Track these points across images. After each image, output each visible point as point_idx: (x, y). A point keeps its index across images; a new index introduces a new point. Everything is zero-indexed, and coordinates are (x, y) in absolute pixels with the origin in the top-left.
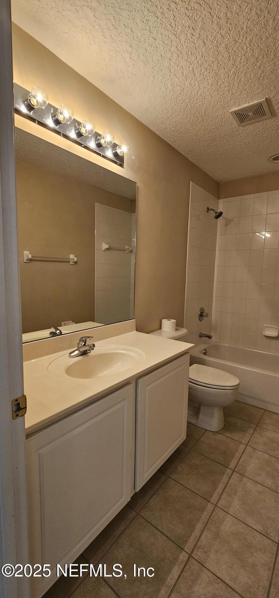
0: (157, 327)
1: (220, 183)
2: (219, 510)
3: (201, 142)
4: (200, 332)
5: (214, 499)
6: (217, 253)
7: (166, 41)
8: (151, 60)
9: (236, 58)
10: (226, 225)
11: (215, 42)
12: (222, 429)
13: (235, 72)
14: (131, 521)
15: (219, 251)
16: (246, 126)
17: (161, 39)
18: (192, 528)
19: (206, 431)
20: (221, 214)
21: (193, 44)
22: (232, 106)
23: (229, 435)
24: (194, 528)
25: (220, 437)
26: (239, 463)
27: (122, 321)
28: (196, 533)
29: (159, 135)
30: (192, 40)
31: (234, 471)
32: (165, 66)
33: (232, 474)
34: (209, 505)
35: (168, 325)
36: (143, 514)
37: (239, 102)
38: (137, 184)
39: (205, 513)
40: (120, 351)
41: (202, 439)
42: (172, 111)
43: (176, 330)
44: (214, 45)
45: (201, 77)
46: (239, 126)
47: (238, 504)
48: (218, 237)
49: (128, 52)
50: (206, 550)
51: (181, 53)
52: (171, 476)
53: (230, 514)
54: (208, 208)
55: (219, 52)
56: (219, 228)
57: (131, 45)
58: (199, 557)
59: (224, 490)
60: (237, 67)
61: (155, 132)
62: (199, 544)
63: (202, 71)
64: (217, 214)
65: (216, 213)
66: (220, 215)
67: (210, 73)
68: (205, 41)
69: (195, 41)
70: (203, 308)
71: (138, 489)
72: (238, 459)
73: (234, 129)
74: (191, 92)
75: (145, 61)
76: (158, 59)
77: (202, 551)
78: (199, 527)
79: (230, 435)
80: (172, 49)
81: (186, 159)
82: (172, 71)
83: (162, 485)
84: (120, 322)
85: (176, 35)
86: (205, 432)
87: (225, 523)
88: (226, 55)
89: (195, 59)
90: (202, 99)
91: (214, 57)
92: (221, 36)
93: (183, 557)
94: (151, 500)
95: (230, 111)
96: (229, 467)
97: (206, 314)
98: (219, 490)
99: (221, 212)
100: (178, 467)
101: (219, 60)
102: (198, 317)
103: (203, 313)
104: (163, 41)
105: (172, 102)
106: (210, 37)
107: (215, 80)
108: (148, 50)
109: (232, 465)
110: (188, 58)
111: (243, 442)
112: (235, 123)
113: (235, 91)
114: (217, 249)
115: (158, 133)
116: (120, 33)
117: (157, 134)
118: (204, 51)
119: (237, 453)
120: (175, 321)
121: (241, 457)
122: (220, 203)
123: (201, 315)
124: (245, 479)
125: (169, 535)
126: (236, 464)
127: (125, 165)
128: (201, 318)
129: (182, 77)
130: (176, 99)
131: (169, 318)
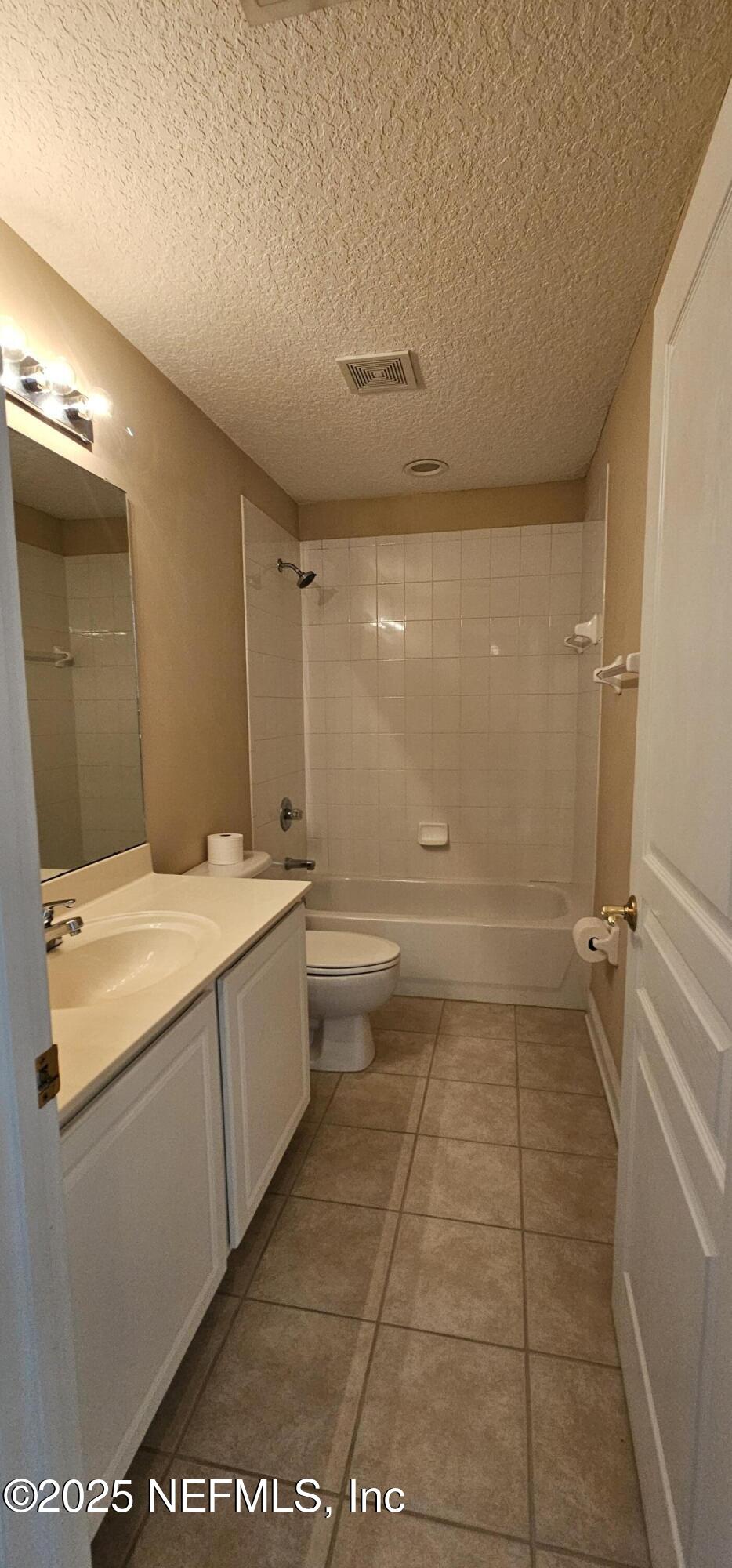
0: (197, 855)
1: (299, 504)
2: (410, 1217)
3: (267, 408)
4: (285, 857)
5: (394, 1203)
6: (306, 667)
7: (217, 185)
8: (174, 212)
9: (361, 264)
10: (321, 603)
11: (323, 222)
12: (372, 1062)
13: (356, 289)
14: (233, 1321)
15: (309, 661)
16: (368, 393)
17: (204, 178)
18: (368, 1273)
19: (341, 1076)
20: (311, 577)
21: (276, 212)
22: (342, 351)
23: (389, 1069)
24: (371, 1272)
25: (376, 1077)
26: (423, 1116)
27: (119, 852)
28: (378, 1277)
29: (167, 375)
30: (276, 203)
31: (416, 1135)
32: (206, 234)
33: (416, 1140)
34: (389, 1215)
35: (224, 847)
36: (257, 1293)
37: (356, 345)
38: (127, 497)
39: (385, 1234)
40: (152, 926)
41: (339, 1094)
42: (208, 329)
43: (245, 857)
44: (320, 226)
45: (286, 278)
46: (353, 392)
47: (440, 1193)
48: (305, 630)
49: (118, 176)
50: (405, 1299)
51: (248, 219)
52: (293, 1192)
53: (430, 1216)
54: (280, 561)
55: (328, 242)
56: (304, 608)
57: (128, 167)
58: (394, 1317)
59: (408, 1179)
60: (361, 281)
61: (157, 365)
62: (388, 1294)
63: (289, 268)
64: (304, 577)
65: (301, 574)
66: (307, 580)
67: (304, 276)
68: (303, 213)
69: (282, 206)
70: (289, 800)
71: (237, 1241)
72: (419, 1109)
73: (342, 397)
74: (257, 302)
75: (158, 208)
76: (192, 215)
77: (397, 1304)
78: (379, 1265)
79: (394, 1069)
80: (229, 206)
81: (228, 442)
82: (223, 248)
83: (278, 1218)
84: (115, 854)
85: (241, 182)
86: (340, 1080)
87: (425, 1236)
88: (341, 251)
89: (277, 241)
90: (282, 322)
91: (318, 249)
92: (335, 216)
93: (365, 1332)
94: (266, 1256)
95: (337, 359)
96: (407, 1131)
97: (297, 813)
98: (399, 1181)
99: (311, 572)
100: (304, 1167)
101: (327, 258)
102: (279, 821)
103: (290, 811)
104: (211, 183)
105: (210, 311)
106: (314, 210)
107: (314, 293)
108: (170, 188)
109: (411, 1125)
110: (263, 235)
111: (420, 1075)
112: (344, 384)
113: (351, 323)
114: (305, 657)
115: (164, 370)
116: (104, 132)
117: (162, 371)
118: (298, 232)
119: (414, 1099)
120: (241, 835)
121: (423, 1104)
122: (303, 550)
123: (286, 817)
124: (441, 1142)
125: (323, 1308)
126: (417, 1121)
127: (94, 445)
128: (286, 824)
129: (241, 267)
130: (220, 308)
131: (224, 830)
